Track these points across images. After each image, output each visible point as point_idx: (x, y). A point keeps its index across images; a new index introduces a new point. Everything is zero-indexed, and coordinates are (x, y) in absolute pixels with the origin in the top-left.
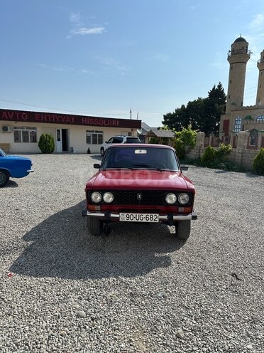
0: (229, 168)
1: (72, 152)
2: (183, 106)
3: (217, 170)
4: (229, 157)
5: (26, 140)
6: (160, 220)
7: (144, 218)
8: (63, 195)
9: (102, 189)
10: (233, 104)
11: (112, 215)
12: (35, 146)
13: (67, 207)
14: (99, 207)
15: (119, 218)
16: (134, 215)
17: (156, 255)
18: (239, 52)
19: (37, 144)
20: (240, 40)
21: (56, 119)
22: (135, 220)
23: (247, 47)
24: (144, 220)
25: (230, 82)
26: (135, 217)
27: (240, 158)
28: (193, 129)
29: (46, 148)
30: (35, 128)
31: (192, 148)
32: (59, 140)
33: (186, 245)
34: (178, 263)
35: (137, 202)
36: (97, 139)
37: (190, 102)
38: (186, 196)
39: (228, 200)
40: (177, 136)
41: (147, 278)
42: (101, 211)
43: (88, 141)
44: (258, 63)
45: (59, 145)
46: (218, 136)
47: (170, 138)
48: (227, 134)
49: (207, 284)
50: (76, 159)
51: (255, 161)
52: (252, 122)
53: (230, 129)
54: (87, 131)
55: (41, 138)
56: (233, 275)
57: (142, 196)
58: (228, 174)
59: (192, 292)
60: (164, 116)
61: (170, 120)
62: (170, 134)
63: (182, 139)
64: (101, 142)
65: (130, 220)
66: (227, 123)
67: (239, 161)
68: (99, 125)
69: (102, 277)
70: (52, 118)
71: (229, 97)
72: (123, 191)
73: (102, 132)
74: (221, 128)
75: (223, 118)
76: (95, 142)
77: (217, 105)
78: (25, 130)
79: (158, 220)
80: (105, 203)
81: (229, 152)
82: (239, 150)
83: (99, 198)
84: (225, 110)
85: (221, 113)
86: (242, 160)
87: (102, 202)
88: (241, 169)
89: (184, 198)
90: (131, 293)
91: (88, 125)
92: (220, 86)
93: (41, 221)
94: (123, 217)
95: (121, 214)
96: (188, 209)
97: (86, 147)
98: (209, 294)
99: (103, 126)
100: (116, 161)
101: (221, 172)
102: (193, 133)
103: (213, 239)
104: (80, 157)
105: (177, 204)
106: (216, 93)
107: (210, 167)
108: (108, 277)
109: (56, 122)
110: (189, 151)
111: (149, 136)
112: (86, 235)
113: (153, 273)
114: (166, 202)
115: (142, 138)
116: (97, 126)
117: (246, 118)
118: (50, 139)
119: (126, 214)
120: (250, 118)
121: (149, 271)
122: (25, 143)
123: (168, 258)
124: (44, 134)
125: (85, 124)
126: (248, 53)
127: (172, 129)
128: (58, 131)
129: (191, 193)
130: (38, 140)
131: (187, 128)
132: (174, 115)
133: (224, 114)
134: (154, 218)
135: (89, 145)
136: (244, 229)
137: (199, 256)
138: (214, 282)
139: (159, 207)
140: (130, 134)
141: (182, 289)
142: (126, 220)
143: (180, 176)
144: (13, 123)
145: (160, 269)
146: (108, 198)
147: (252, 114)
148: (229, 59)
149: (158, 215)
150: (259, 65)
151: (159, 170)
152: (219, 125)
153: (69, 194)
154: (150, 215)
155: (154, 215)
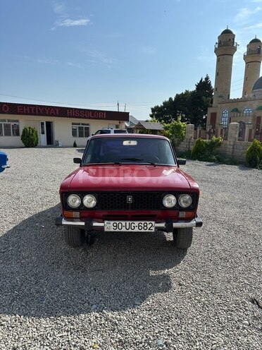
0: (220, 161)
1: (57, 146)
2: (171, 99)
3: (208, 163)
4: (220, 149)
5: (8, 134)
6: (156, 228)
7: (136, 226)
8: (41, 193)
9: (82, 191)
10: (220, 97)
11: (95, 224)
12: (17, 140)
13: (45, 208)
14: (78, 213)
15: (103, 227)
16: (124, 223)
17: (152, 273)
18: (226, 44)
19: (20, 138)
20: (227, 32)
21: (39, 111)
22: (124, 230)
23: (234, 39)
24: (136, 230)
25: (217, 74)
26: (124, 226)
27: (231, 150)
28: (182, 121)
29: (29, 141)
30: (17, 121)
31: (182, 140)
32: (43, 133)
33: (188, 257)
34: (180, 285)
35: (126, 206)
36: (84, 132)
37: (177, 95)
38: (188, 197)
39: (226, 196)
40: (166, 128)
41: (142, 312)
42: (81, 219)
43: (74, 134)
44: (244, 56)
45: (43, 139)
46: (205, 129)
47: (159, 131)
48: (214, 127)
49: (222, 319)
50: (61, 153)
51: (248, 153)
52: (238, 115)
53: (217, 121)
54: (73, 124)
55: (24, 131)
56: (253, 301)
57: (133, 199)
58: (220, 167)
59: (205, 333)
60: (152, 109)
61: (158, 113)
62: (158, 126)
63: (171, 132)
64: (87, 135)
65: (117, 230)
66: (214, 116)
67: (230, 154)
68: (85, 118)
69: (81, 311)
70: (35, 111)
71: (216, 89)
72: (109, 193)
73: (88, 125)
74: (208, 120)
75: (210, 110)
76: (81, 136)
77: (204, 98)
78: (7, 123)
79: (153, 228)
80: (87, 209)
81: (220, 144)
82: (230, 142)
83: (78, 201)
84: (212, 102)
85: (208, 106)
86: (233, 152)
87: (82, 208)
88: (232, 161)
89: (185, 201)
90: (120, 341)
91: (73, 117)
92: (207, 79)
93: (11, 227)
94: (109, 226)
95: (106, 222)
96: (190, 213)
97: (72, 140)
98: (227, 336)
99: (90, 118)
100: (101, 154)
101: (213, 165)
102: (182, 125)
103: (218, 247)
104: (66, 150)
105: (178, 207)
106: (204, 86)
107: (200, 160)
108: (88, 311)
109: (39, 115)
110: (179, 144)
111: (137, 129)
112: (63, 246)
113: (149, 302)
114: (163, 205)
115: (130, 130)
116: (83, 118)
117: (233, 111)
118: (33, 132)
119: (112, 222)
120: (236, 110)
121: (144, 298)
122: (7, 137)
123: (166, 277)
124: (27, 127)
125: (70, 117)
126: (235, 45)
127: (160, 121)
128: (42, 124)
129: (194, 194)
130: (21, 133)
131: (176, 120)
132: (162, 108)
133: (211, 106)
134: (149, 226)
135: (75, 138)
136: (251, 232)
137: (205, 272)
138: (231, 315)
139: (153, 212)
140: (117, 127)
141: (190, 328)
142: (112, 230)
143: (178, 171)
145: (158, 295)
146: (90, 201)
147: (239, 106)
148: (216, 51)
149: (153, 223)
150: (245, 58)
151: (152, 164)
152: (206, 118)
153: (49, 193)
154: (143, 223)
155: (148, 223)
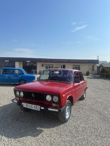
22: (29, 108)
24: (33, 108)
30: (53, 65)
54: (73, 66)
79: (39, 109)
80: (21, 97)
91: (73, 63)
94: (25, 105)
99: (80, 63)
105: (52, 102)
144: (45, 63)
154: (36, 106)
155: (38, 106)
